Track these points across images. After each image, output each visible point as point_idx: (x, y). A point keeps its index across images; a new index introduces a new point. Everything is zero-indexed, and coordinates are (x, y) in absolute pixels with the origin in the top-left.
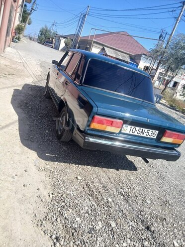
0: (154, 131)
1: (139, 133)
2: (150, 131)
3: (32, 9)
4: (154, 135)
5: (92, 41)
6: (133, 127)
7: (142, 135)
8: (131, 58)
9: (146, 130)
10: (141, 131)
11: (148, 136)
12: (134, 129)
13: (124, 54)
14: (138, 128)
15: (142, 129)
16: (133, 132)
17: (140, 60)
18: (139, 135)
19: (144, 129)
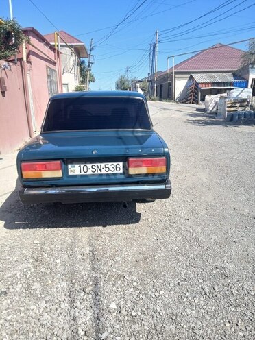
0: (115, 164)
1: (94, 170)
2: (110, 165)
3: (89, 63)
4: (118, 169)
5: (172, 73)
6: (82, 165)
7: (99, 172)
8: (235, 75)
9: (103, 165)
10: (96, 168)
11: (110, 172)
12: (85, 167)
13: (224, 74)
14: (89, 166)
15: (95, 165)
16: (85, 171)
17: (248, 73)
18: (96, 173)
19: (99, 165)
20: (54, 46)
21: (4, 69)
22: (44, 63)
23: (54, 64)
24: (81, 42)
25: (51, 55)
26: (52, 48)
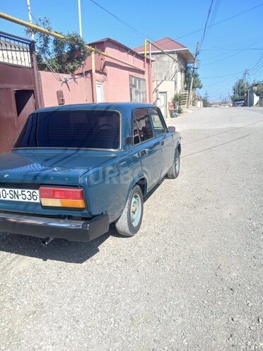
0: (32, 191)
1: (11, 196)
2: (27, 192)
3: (194, 68)
4: (35, 198)
7: (16, 199)
9: (20, 191)
10: (13, 193)
11: (27, 200)
12: (4, 192)
14: (7, 190)
15: (13, 190)
18: (13, 199)
19: (16, 190)
20: (144, 54)
21: (66, 82)
22: (127, 73)
23: (143, 73)
24: (184, 47)
25: (139, 64)
26: (141, 57)
